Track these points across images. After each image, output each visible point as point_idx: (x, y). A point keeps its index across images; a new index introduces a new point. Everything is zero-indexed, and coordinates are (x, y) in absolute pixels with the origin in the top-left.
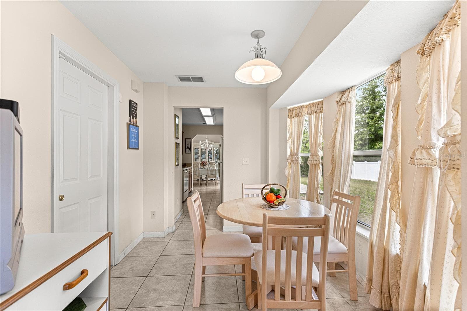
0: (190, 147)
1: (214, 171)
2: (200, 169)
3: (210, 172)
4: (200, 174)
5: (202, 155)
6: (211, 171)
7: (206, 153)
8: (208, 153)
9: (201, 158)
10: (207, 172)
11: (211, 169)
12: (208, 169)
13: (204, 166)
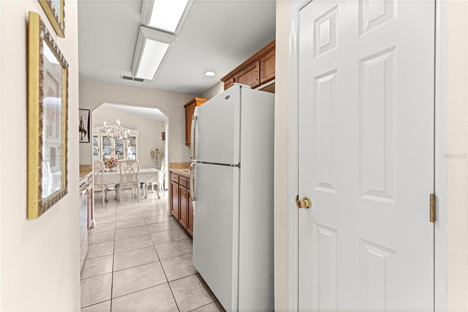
0: (87, 130)
1: (134, 177)
2: (104, 174)
3: (125, 179)
4: (106, 183)
5: (104, 148)
6: (127, 175)
7: (112, 145)
8: (115, 145)
9: (103, 153)
10: (120, 177)
11: (127, 172)
12: (123, 173)
13: (113, 167)
